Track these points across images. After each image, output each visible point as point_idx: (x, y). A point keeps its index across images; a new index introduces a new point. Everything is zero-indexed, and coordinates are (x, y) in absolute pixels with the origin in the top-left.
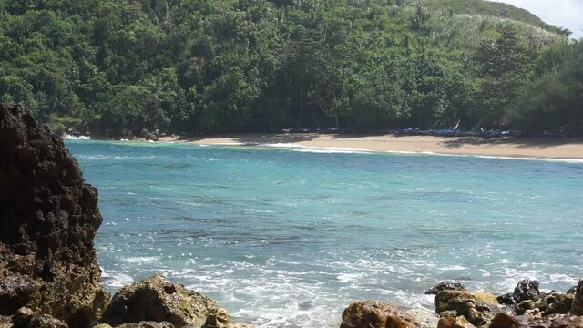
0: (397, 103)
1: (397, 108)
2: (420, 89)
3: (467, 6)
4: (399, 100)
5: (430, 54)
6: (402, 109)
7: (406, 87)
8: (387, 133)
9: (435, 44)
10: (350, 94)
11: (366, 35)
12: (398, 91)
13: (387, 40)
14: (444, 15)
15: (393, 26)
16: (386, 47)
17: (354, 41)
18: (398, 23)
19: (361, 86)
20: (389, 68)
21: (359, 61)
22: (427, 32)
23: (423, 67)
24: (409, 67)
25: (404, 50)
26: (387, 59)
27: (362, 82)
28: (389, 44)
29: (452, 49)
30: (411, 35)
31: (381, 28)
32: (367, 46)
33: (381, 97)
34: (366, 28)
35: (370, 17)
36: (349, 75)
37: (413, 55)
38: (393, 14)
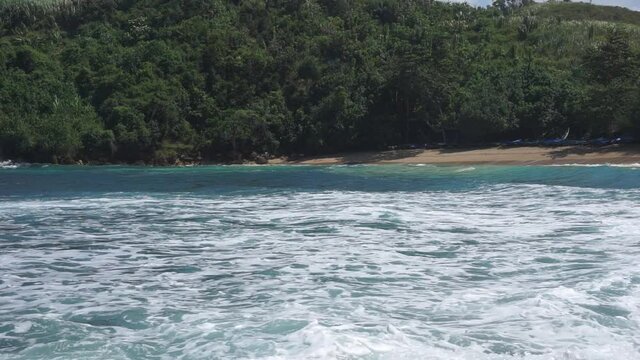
0: (504, 114)
1: (504, 120)
2: (526, 100)
3: (579, 11)
4: (506, 111)
5: (538, 63)
6: (509, 121)
7: (512, 98)
8: (495, 146)
9: (543, 52)
10: (457, 108)
11: (472, 48)
12: (505, 103)
13: (494, 51)
14: (552, 22)
15: (499, 36)
16: (492, 59)
17: (460, 54)
18: (505, 33)
19: (467, 100)
20: (495, 80)
21: (465, 74)
22: (534, 41)
23: (530, 77)
24: (514, 78)
25: (511, 61)
26: (493, 70)
27: (468, 95)
28: (496, 55)
29: (561, 57)
30: (519, 45)
31: (487, 39)
32: (473, 59)
33: (488, 109)
34: (473, 40)
35: (477, 29)
36: (454, 89)
37: (521, 65)
38: (499, 25)
